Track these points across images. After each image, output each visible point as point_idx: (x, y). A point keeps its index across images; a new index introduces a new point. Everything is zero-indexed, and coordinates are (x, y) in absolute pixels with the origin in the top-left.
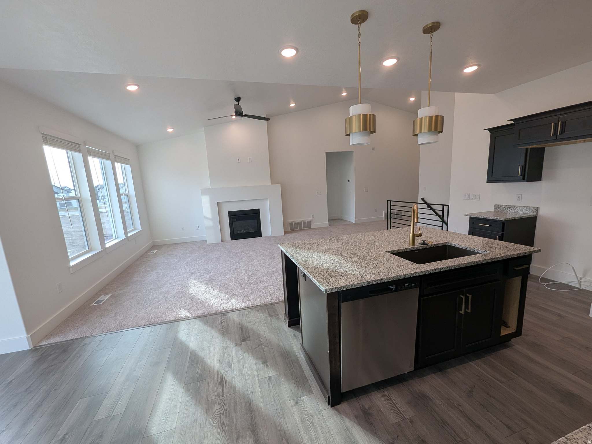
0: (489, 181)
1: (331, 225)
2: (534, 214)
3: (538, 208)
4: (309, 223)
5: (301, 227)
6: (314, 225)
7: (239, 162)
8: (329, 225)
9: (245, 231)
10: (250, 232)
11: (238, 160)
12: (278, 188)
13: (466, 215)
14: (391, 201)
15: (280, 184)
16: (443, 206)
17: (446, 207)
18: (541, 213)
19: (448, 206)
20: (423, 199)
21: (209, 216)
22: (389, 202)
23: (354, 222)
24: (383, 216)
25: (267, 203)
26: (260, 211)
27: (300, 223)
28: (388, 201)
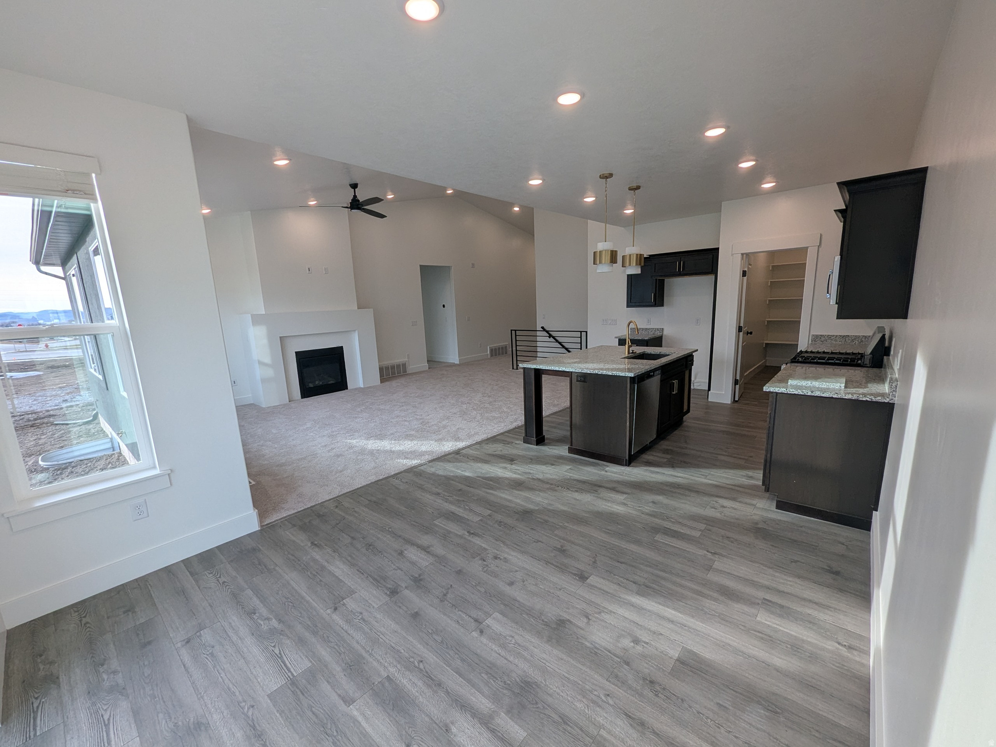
0: (628, 306)
1: (431, 368)
2: (661, 334)
3: (663, 329)
4: (404, 365)
5: (393, 373)
6: (411, 368)
7: (310, 272)
8: (429, 368)
9: (321, 383)
10: (329, 383)
11: (307, 270)
12: (369, 313)
13: (616, 338)
14: (515, 331)
15: (372, 309)
16: (581, 332)
17: (584, 334)
18: (665, 333)
19: (586, 332)
20: (542, 328)
21: (267, 360)
22: (513, 332)
23: (457, 362)
24: (487, 352)
25: (355, 337)
26: (344, 349)
27: (393, 367)
28: (511, 330)
